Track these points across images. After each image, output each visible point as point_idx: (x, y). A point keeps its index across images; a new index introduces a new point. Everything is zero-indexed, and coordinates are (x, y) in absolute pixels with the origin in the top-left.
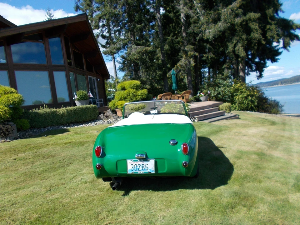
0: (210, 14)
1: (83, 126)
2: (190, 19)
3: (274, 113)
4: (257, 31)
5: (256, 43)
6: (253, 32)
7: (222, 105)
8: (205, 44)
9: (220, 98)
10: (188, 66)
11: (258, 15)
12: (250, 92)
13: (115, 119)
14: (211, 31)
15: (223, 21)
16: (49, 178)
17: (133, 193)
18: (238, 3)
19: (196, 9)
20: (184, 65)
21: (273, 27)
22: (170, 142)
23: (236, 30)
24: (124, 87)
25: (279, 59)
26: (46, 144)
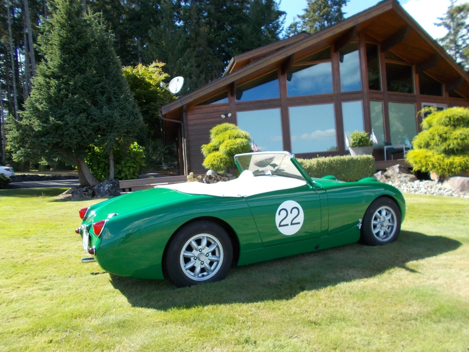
24: (432, 123)
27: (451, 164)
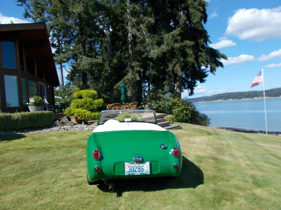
0: (154, 37)
1: (38, 132)
2: (137, 39)
3: (203, 125)
4: (191, 56)
5: (191, 65)
6: (189, 57)
7: (167, 117)
8: (149, 62)
9: (160, 110)
10: (134, 80)
11: (192, 43)
12: (185, 106)
13: (71, 126)
14: (155, 51)
15: (165, 44)
16: (27, 183)
17: (126, 194)
18: (178, 31)
19: (142, 32)
20: (130, 79)
21: (203, 54)
22: (161, 147)
23: (175, 53)
24: (81, 96)
25: (206, 80)
26: (5, 149)
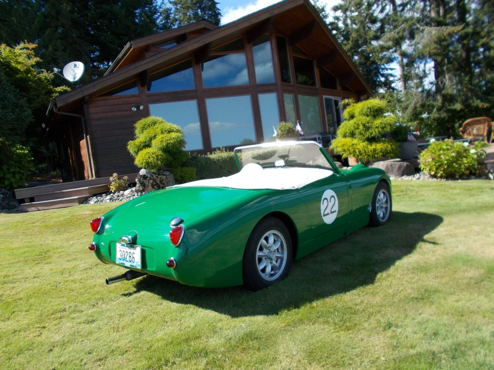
22: (171, 222)
24: (353, 114)
27: (375, 150)
